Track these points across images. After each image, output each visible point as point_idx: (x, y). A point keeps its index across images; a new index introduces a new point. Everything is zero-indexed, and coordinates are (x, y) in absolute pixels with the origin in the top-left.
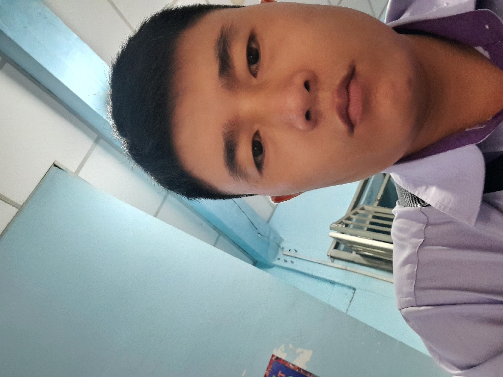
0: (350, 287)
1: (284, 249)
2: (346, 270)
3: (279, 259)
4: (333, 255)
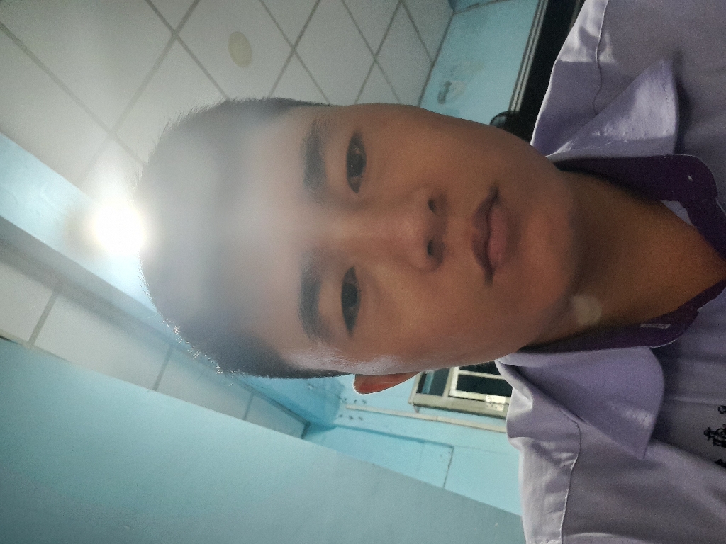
0: (445, 445)
1: (347, 402)
2: (437, 421)
3: (341, 416)
4: (417, 402)
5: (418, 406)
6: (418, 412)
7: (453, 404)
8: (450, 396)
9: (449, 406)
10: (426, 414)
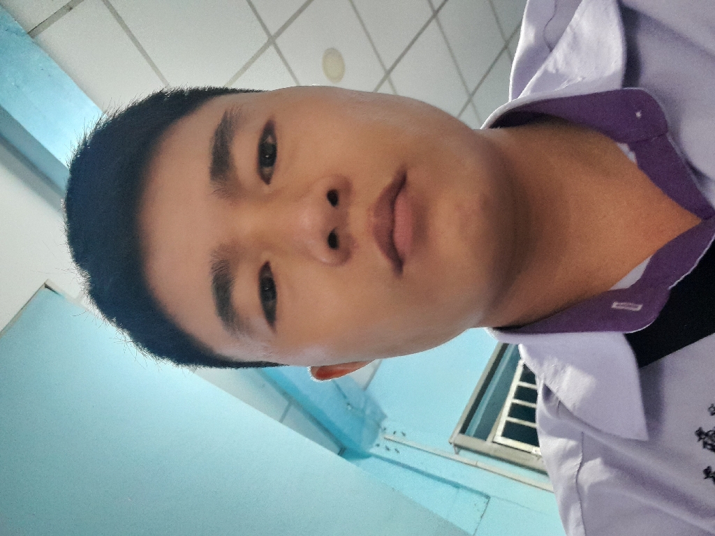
0: (481, 494)
1: (386, 431)
2: (476, 466)
3: (378, 445)
4: (459, 442)
5: (459, 447)
6: (457, 453)
7: (495, 451)
8: (494, 442)
9: (492, 453)
10: (466, 456)
